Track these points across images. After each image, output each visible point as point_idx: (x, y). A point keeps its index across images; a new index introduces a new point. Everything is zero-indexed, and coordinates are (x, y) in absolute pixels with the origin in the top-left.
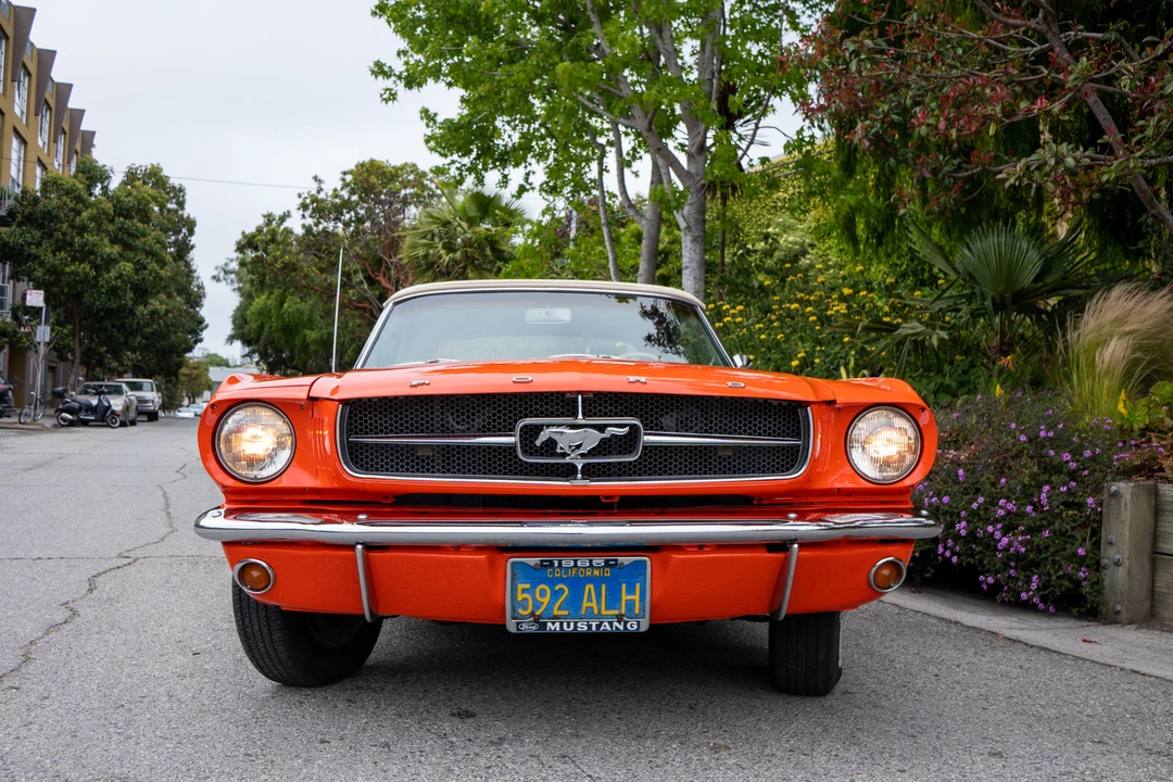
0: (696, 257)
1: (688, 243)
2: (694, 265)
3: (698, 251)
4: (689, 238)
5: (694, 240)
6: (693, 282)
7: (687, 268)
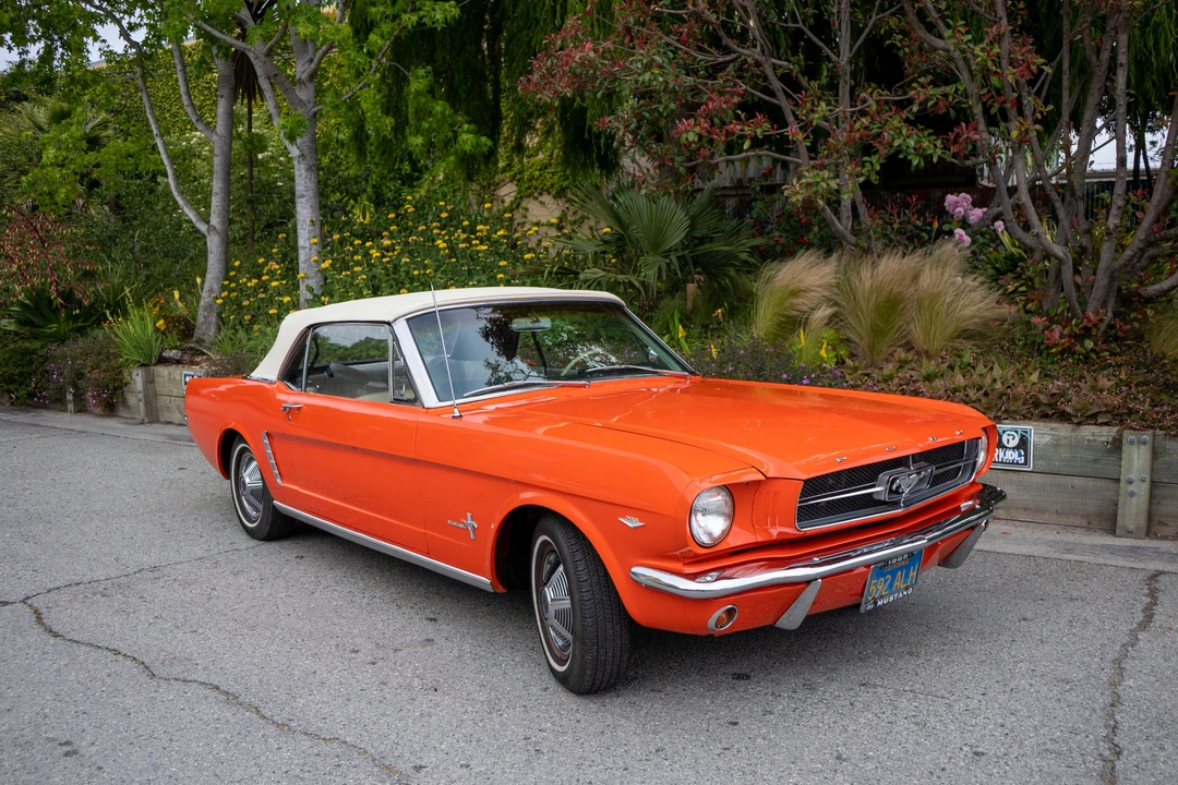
0: (312, 185)
1: (303, 171)
2: (311, 194)
3: (313, 180)
4: (303, 166)
5: (309, 169)
6: (310, 211)
7: (303, 196)
